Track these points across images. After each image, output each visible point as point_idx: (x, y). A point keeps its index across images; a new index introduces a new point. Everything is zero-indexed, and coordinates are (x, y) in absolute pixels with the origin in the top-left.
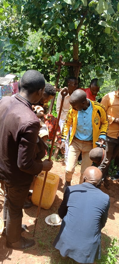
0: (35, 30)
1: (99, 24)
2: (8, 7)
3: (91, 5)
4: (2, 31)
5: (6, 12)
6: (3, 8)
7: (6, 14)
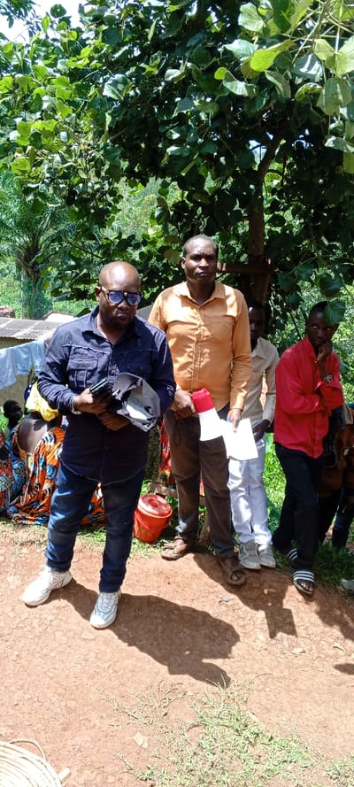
0: (137, 181)
1: (326, 145)
2: (69, 115)
3: (300, 96)
4: (50, 183)
5: (65, 130)
6: (57, 120)
7: (63, 134)
